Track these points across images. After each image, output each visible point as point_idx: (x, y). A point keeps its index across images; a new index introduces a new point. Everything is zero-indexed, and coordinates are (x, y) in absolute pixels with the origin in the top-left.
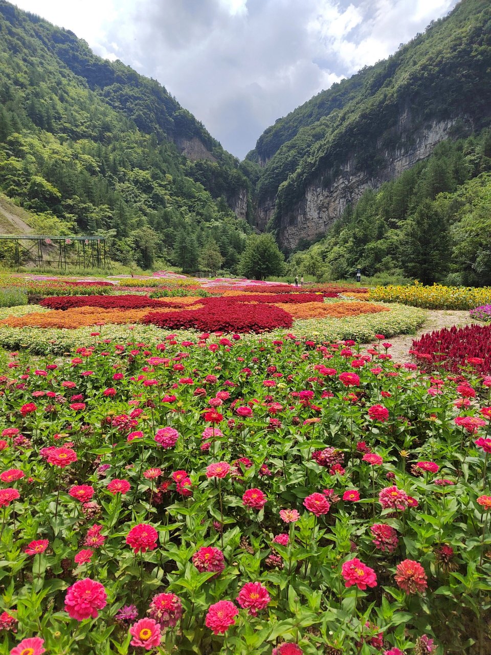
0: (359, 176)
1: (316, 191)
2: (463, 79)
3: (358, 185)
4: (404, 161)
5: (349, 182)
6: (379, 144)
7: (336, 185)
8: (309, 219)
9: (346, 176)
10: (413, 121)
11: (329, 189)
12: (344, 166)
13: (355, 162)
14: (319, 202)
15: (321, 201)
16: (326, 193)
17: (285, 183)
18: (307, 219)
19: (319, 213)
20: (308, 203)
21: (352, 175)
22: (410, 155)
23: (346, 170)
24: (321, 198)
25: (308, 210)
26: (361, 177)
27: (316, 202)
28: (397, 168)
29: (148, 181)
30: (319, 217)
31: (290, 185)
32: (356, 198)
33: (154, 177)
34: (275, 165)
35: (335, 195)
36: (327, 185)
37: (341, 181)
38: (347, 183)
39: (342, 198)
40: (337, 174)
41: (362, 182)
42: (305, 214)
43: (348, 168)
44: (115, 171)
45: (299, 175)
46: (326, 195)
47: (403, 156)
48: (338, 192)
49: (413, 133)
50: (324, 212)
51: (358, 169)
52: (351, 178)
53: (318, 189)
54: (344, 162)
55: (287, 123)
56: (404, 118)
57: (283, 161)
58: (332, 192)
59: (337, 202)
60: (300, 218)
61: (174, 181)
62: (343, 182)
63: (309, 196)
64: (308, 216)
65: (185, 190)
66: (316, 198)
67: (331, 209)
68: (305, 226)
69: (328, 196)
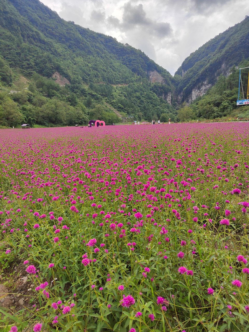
0: (209, 85)
2: (242, 53)
6: (216, 75)
7: (202, 88)
9: (205, 85)
10: (226, 67)
11: (200, 90)
13: (208, 81)
16: (199, 91)
17: (185, 88)
18: (192, 101)
20: (193, 95)
21: (207, 85)
24: (197, 93)
25: (193, 97)
29: (140, 96)
31: (186, 89)
33: (141, 94)
34: (184, 79)
35: (202, 92)
36: (199, 88)
37: (203, 87)
38: (205, 88)
40: (202, 85)
41: (210, 87)
43: (205, 83)
44: (131, 95)
45: (190, 85)
49: (226, 71)
51: (209, 83)
53: (196, 90)
54: (205, 81)
55: (194, 55)
56: (223, 66)
57: (188, 77)
60: (190, 100)
61: (147, 94)
63: (193, 92)
65: (150, 97)
66: (195, 93)
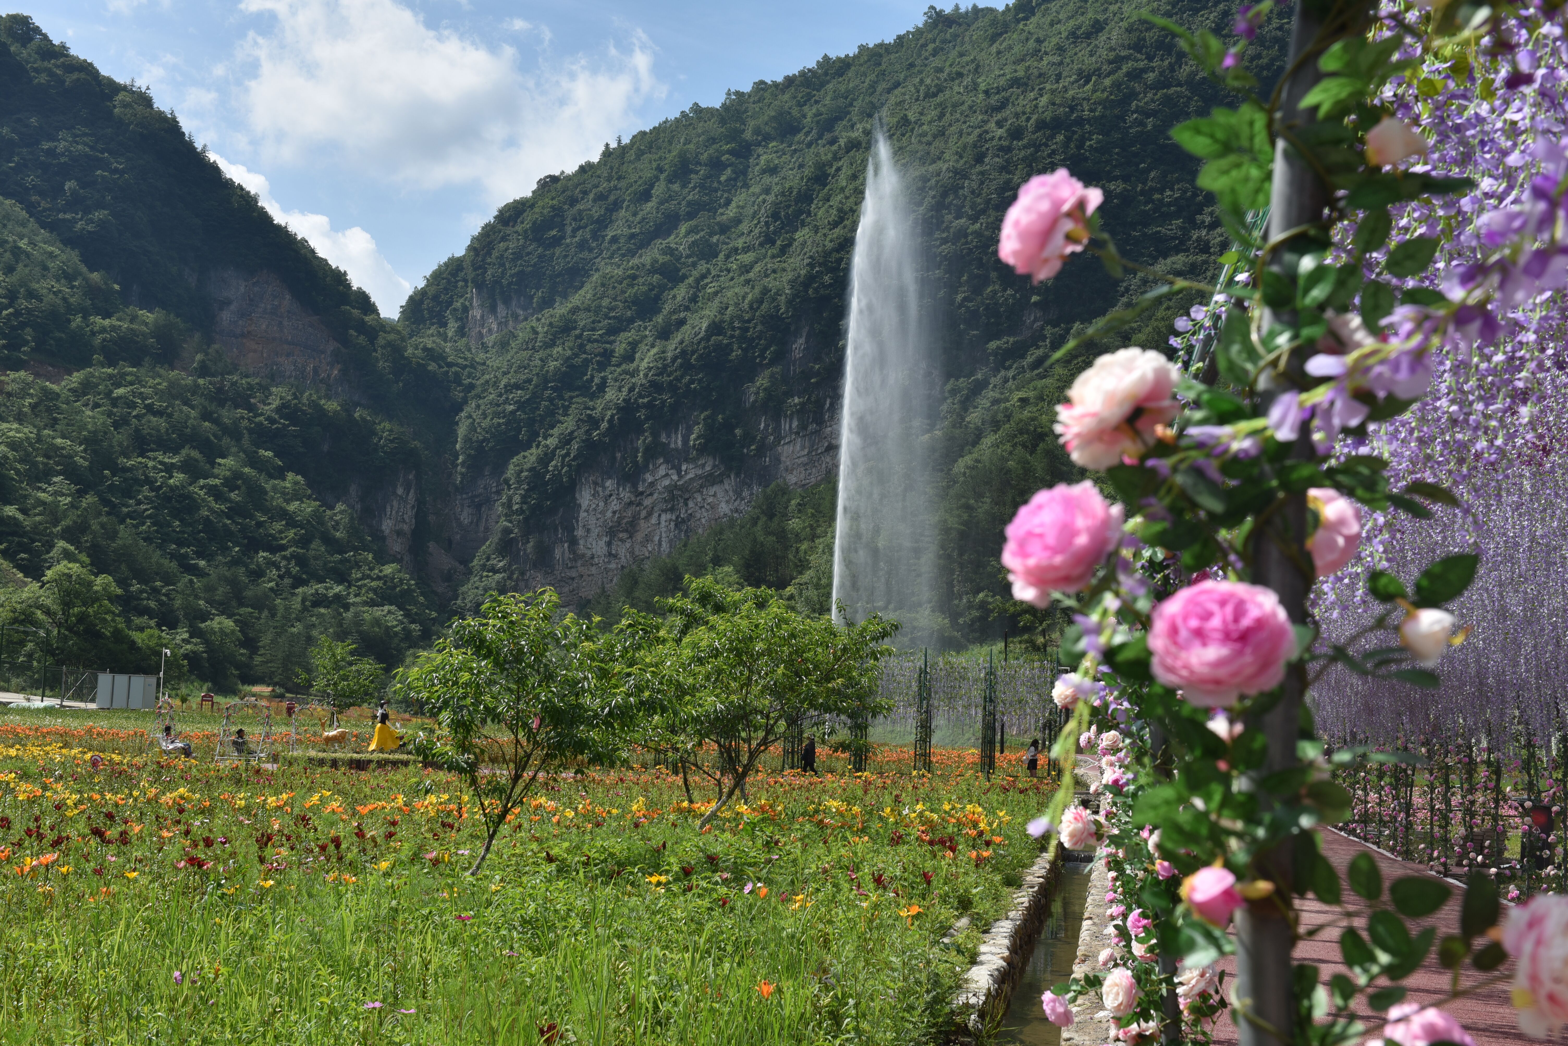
0: (703, 466)
1: (604, 488)
3: (702, 486)
4: (798, 447)
5: (680, 477)
6: (749, 398)
7: (649, 478)
8: (583, 555)
9: (675, 459)
11: (635, 486)
12: (669, 436)
13: (694, 432)
14: (609, 514)
15: (614, 512)
16: (626, 496)
17: (528, 456)
18: (577, 557)
19: (609, 544)
20: (583, 515)
21: (687, 461)
22: (812, 433)
23: (672, 446)
24: (615, 505)
25: (580, 532)
26: (708, 468)
27: (603, 513)
28: (783, 459)
30: (610, 554)
31: (537, 465)
32: (698, 515)
35: (648, 502)
36: (630, 475)
37: (662, 471)
38: (675, 477)
39: (665, 511)
40: (655, 451)
41: (711, 480)
42: (573, 542)
43: (677, 441)
46: (626, 500)
47: (797, 433)
48: (655, 496)
50: (622, 541)
51: (702, 450)
52: (684, 468)
53: (608, 483)
54: (670, 426)
56: (800, 346)
58: (642, 493)
59: (654, 520)
60: (560, 552)
62: (667, 475)
63: (585, 498)
64: (581, 548)
66: (602, 504)
67: (639, 537)
68: (574, 574)
69: (631, 503)
